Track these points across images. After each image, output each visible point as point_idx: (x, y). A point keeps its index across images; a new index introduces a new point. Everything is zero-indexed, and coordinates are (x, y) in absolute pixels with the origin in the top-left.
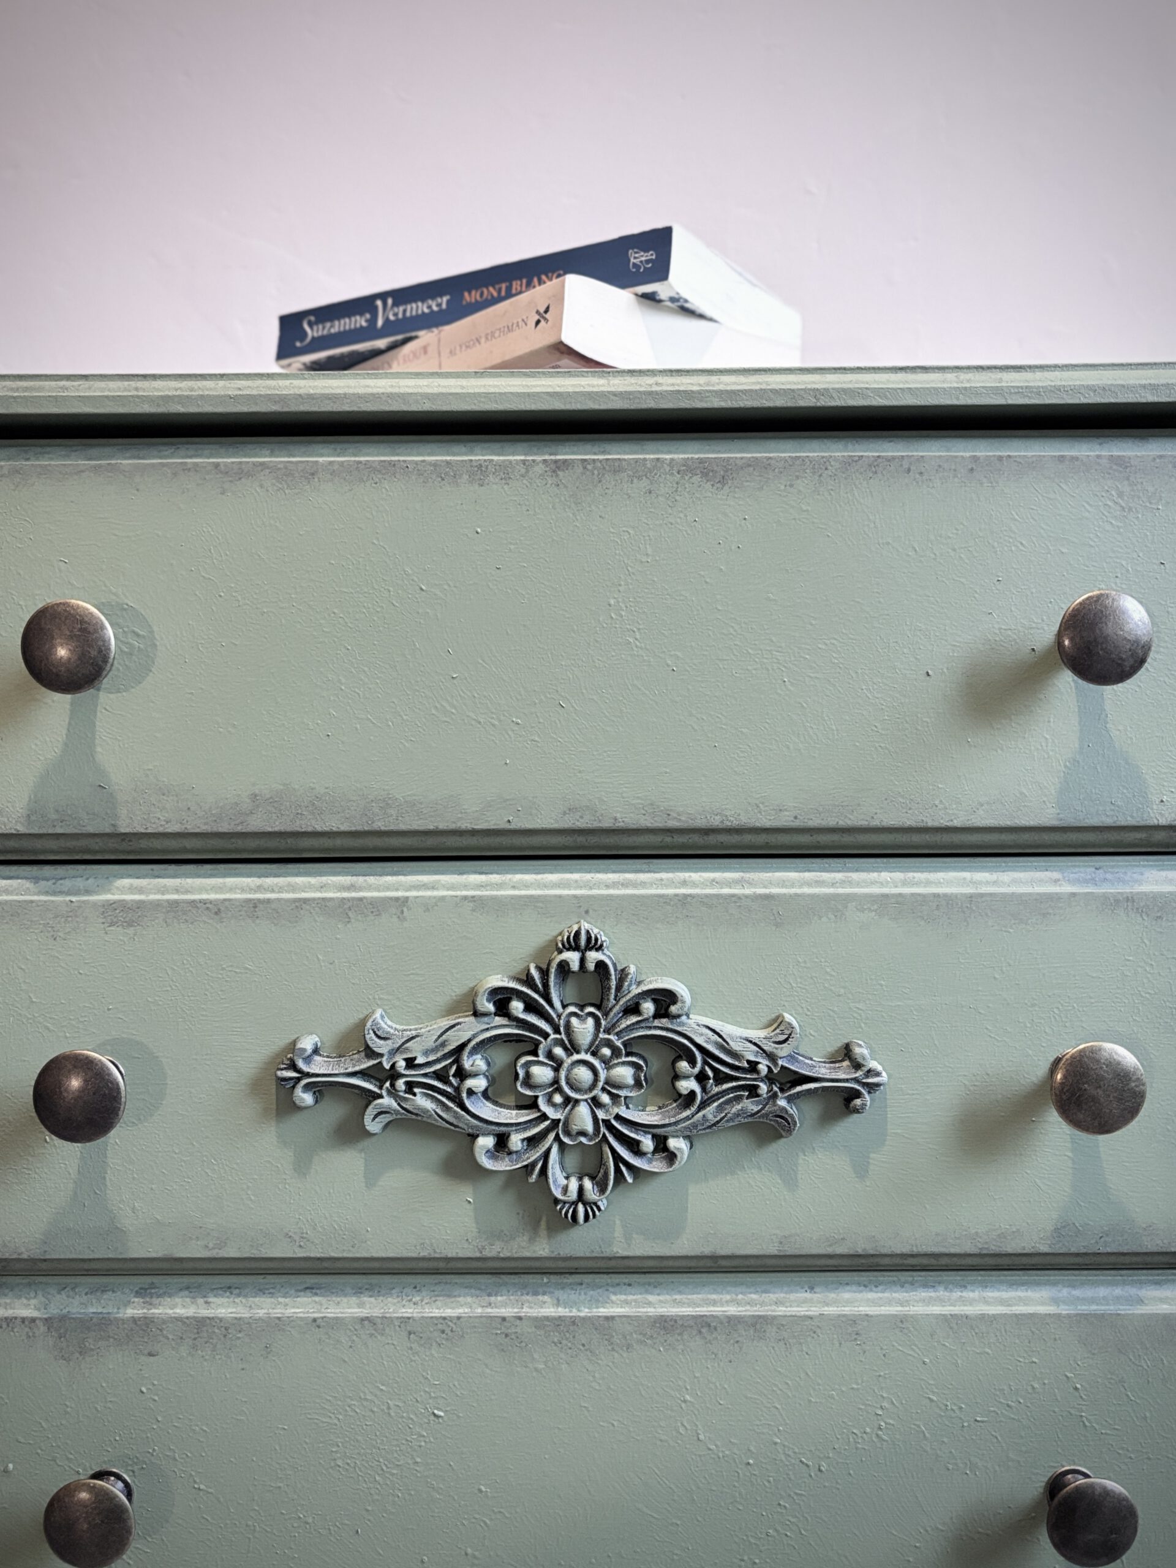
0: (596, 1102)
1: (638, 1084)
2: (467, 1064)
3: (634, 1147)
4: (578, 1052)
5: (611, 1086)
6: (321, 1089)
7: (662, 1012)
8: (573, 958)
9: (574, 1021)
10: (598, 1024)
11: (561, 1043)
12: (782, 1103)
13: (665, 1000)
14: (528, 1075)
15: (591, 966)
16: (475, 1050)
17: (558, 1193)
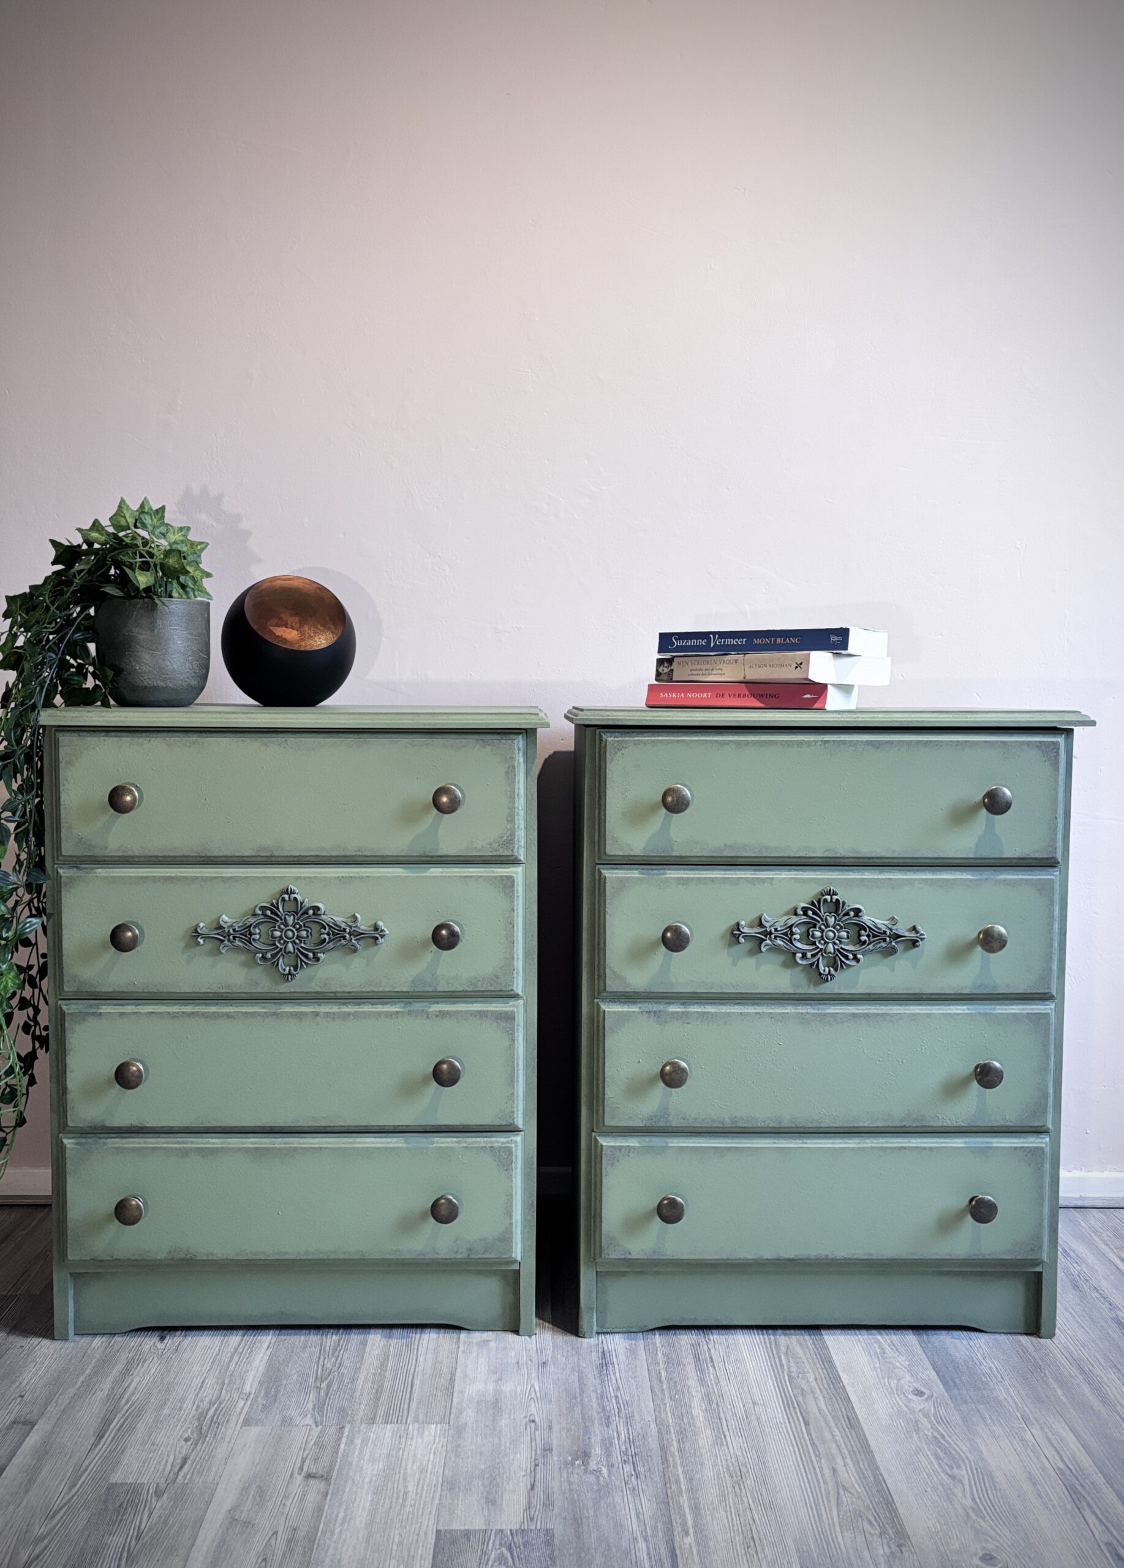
0: (834, 943)
1: (848, 938)
2: (794, 930)
3: (847, 957)
4: (829, 927)
5: (839, 938)
6: (747, 937)
7: (856, 915)
8: (828, 897)
9: (828, 918)
10: (835, 918)
11: (823, 924)
12: (893, 944)
13: (857, 912)
14: (813, 934)
15: (834, 900)
16: (796, 927)
17: (822, 972)
